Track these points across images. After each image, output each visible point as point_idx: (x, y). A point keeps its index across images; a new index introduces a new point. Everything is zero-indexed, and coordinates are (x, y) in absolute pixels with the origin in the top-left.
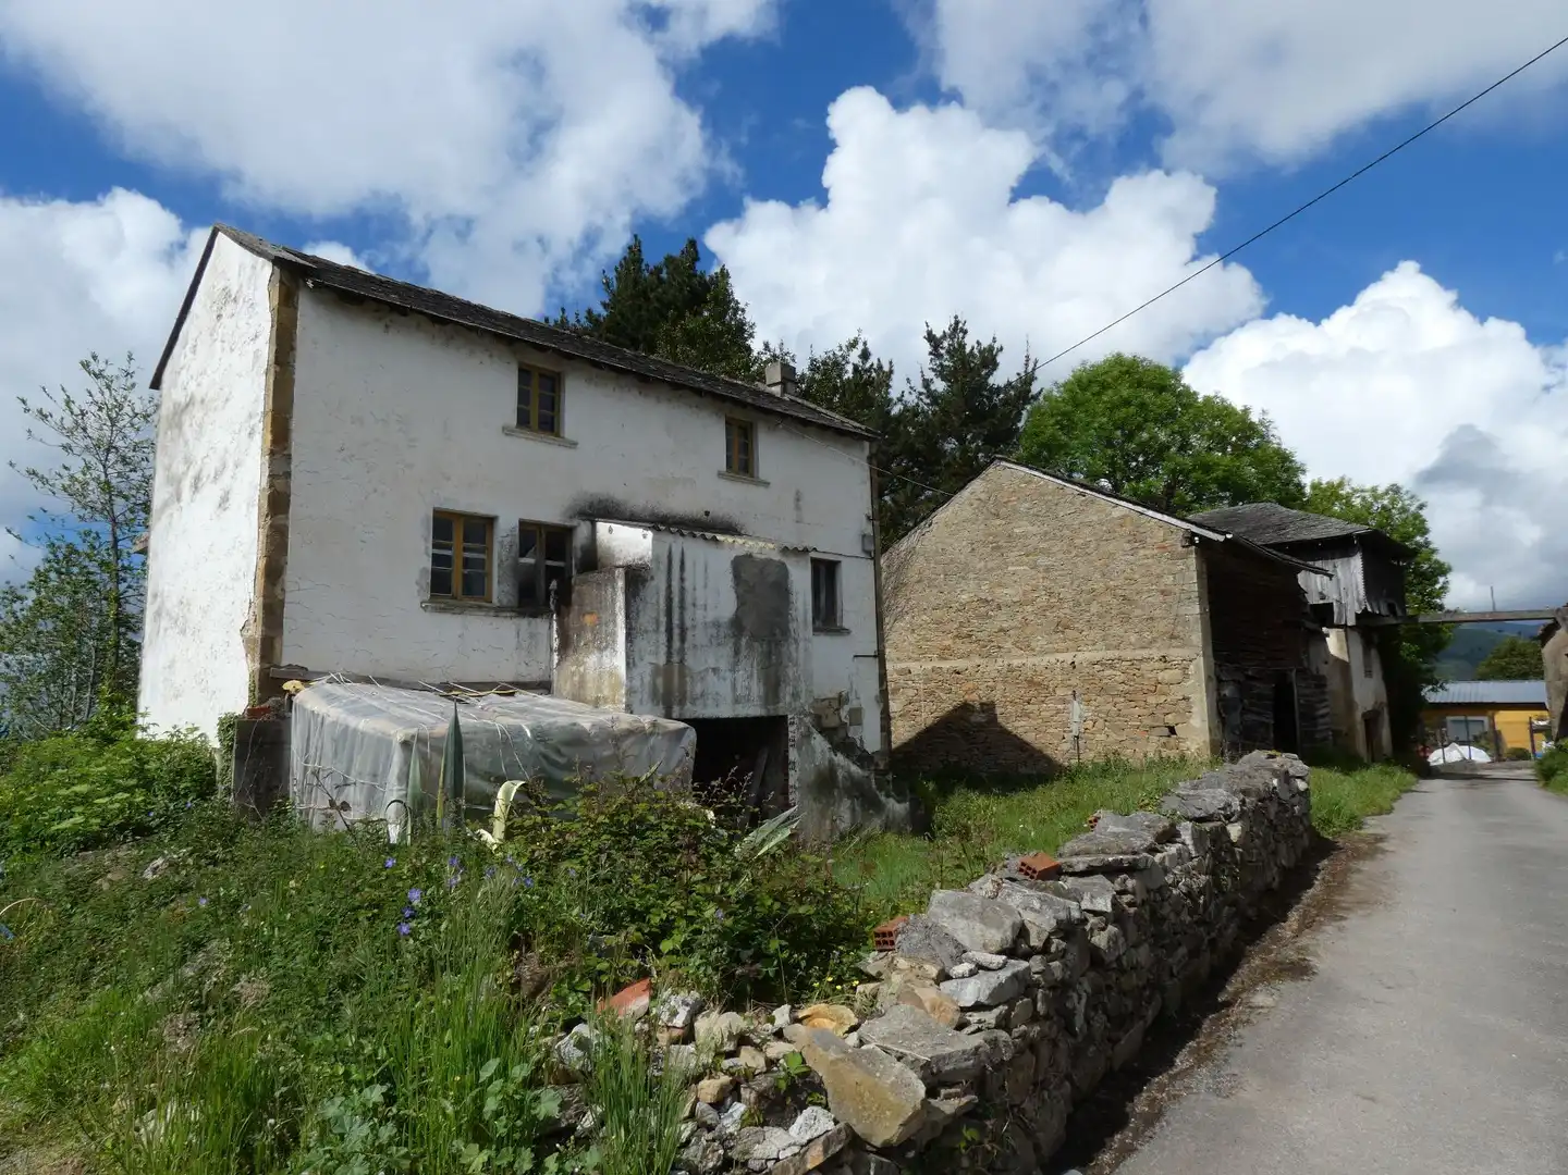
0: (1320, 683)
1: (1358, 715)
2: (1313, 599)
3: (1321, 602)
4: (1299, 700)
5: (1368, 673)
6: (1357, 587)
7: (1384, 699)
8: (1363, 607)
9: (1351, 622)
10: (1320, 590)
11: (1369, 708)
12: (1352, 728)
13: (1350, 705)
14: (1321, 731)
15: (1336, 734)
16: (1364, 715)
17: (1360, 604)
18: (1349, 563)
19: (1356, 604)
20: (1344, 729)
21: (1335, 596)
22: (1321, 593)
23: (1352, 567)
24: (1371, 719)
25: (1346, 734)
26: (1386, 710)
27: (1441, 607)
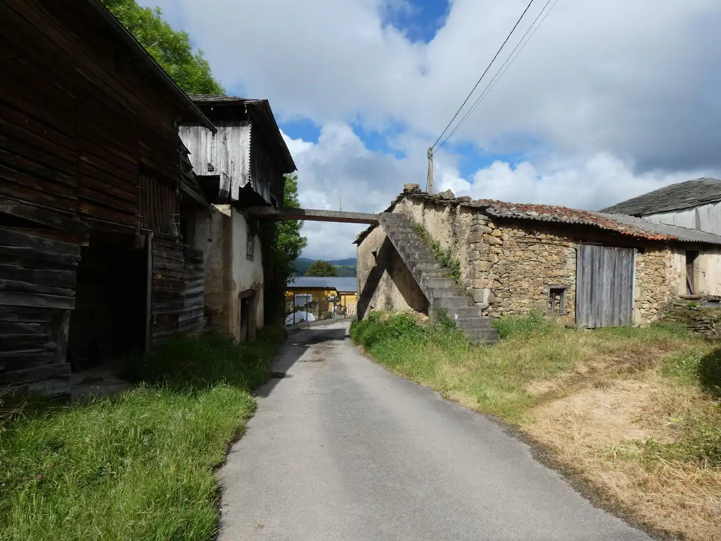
0: (194, 258)
1: (235, 295)
2: (201, 170)
3: (209, 174)
4: (154, 275)
5: (250, 257)
6: (243, 162)
7: (262, 282)
8: (247, 182)
9: (235, 196)
10: (209, 161)
11: (248, 288)
12: (227, 307)
13: (228, 284)
14: (186, 313)
15: (209, 313)
16: (240, 294)
17: (244, 179)
18: (239, 136)
19: (241, 178)
20: (220, 308)
21: (223, 170)
22: (209, 165)
23: (241, 140)
24: (247, 299)
25: (221, 313)
26: (262, 291)
27: (298, 235)
